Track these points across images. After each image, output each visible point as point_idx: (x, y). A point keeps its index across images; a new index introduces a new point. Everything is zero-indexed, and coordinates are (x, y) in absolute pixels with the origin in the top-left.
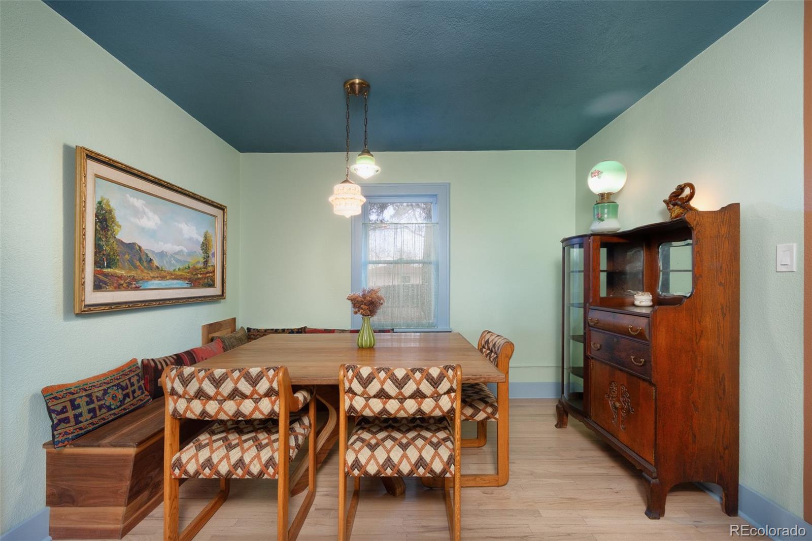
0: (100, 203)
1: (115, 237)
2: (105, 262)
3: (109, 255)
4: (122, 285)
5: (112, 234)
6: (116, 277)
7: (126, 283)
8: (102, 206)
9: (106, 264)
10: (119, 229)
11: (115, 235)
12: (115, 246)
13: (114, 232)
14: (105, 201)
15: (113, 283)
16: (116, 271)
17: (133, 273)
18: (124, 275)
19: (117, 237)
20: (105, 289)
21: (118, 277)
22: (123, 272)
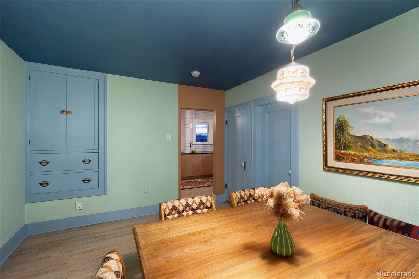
0: (338, 119)
1: (349, 134)
2: (343, 147)
3: (345, 143)
4: (355, 160)
5: (347, 133)
6: (350, 155)
7: (359, 159)
8: (340, 120)
9: (343, 148)
10: (351, 129)
11: (349, 133)
12: (349, 138)
13: (348, 131)
14: (341, 117)
15: (348, 159)
16: (350, 152)
17: (365, 154)
18: (357, 154)
19: (350, 134)
20: (343, 161)
21: (352, 155)
22: (356, 153)
